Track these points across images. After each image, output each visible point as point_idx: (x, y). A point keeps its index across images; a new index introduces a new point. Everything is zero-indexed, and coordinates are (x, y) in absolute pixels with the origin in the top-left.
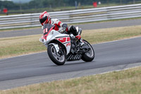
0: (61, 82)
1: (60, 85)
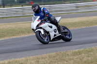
0: (70, 52)
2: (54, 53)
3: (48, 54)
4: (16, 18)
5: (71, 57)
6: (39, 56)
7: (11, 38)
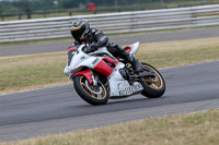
0: (177, 118)
1: (176, 123)
2: (142, 121)
3: (127, 123)
4: (56, 42)
5: (180, 130)
6: (108, 128)
7: (45, 86)
